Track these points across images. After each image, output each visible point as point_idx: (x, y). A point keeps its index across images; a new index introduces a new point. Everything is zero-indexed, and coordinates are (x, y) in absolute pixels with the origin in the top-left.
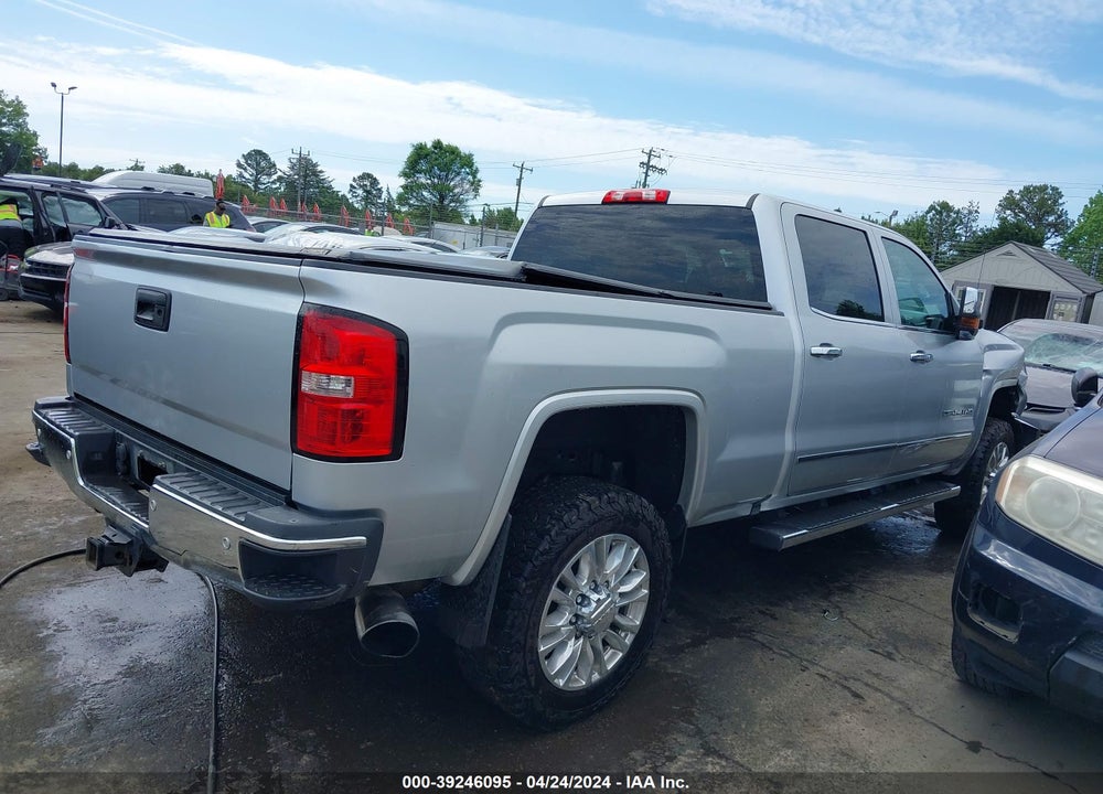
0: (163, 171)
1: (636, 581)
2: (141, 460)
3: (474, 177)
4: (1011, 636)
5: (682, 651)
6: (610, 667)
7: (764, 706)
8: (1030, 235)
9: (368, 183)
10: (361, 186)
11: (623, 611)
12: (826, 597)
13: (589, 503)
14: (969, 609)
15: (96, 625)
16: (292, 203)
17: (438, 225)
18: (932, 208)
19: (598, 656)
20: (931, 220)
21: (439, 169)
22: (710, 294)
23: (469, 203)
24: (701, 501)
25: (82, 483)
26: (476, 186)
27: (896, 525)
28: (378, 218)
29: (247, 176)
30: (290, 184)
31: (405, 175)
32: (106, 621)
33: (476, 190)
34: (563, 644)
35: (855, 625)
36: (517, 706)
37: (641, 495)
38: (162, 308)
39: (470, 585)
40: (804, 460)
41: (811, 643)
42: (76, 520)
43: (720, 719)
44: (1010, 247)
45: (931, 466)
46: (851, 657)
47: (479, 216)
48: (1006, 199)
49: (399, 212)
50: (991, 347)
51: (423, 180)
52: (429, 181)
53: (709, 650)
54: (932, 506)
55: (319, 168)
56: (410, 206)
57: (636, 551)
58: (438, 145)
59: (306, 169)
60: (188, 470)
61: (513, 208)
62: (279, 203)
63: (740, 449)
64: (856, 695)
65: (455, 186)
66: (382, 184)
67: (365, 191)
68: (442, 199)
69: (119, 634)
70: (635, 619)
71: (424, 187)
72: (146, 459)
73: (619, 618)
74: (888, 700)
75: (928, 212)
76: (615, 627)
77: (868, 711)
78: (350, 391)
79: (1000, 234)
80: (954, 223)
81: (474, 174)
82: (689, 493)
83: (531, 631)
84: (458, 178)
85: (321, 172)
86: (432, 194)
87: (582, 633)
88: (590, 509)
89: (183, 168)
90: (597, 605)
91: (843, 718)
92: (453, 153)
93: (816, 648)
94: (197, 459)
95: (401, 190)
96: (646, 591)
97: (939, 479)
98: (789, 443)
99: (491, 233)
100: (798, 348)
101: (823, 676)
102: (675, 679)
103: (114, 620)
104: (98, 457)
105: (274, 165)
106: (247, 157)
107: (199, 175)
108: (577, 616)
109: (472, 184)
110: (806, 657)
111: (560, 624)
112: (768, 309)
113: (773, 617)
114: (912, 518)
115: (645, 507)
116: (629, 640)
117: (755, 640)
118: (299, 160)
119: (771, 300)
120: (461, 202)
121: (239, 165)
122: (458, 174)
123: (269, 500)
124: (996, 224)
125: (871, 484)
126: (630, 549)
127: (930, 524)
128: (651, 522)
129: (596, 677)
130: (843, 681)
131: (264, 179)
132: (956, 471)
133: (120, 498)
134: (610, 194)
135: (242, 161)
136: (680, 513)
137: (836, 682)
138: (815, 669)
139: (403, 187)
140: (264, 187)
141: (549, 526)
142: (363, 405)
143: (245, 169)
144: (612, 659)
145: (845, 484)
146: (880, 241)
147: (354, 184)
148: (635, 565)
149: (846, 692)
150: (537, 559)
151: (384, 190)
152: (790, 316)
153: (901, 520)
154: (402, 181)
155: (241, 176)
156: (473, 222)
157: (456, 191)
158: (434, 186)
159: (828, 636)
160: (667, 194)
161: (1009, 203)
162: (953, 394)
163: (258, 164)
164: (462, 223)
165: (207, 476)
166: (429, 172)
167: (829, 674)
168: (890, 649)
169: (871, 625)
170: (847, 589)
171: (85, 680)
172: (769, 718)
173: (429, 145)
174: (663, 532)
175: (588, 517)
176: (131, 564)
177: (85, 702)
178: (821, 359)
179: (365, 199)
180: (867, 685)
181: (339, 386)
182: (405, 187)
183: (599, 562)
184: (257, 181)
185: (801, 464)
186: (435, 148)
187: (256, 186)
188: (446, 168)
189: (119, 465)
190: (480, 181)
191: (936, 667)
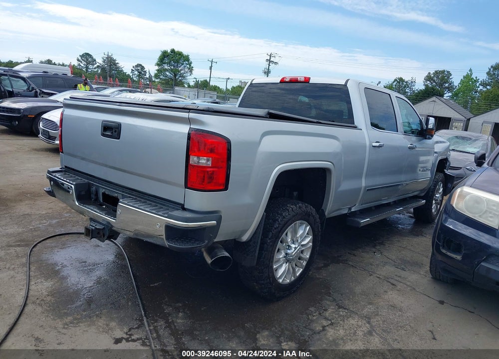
0: (41, 62)
1: (308, 240)
2: (104, 194)
3: (190, 66)
4: (459, 257)
5: (321, 269)
6: (298, 275)
7: (358, 289)
8: (438, 93)
9: (140, 69)
10: (136, 70)
11: (302, 252)
12: (374, 246)
13: (293, 208)
14: (441, 247)
15: (78, 264)
16: (105, 78)
17: (177, 88)
18: (395, 80)
19: (294, 270)
20: (395, 85)
21: (173, 62)
22: (330, 121)
23: (188, 78)
24: (332, 207)
25: (77, 204)
26: (191, 70)
27: (397, 217)
28: (145, 85)
29: (82, 65)
30: (103, 69)
31: (158, 65)
32: (81, 263)
33: (191, 71)
34: (281, 266)
35: (388, 258)
36: (265, 290)
37: (311, 205)
38: (117, 130)
39: (249, 241)
40: (369, 190)
41: (371, 265)
42: (54, 221)
43: (342, 295)
44: (434, 98)
45: (413, 192)
46: (388, 270)
47: (192, 84)
48: (427, 76)
49: (155, 82)
50: (437, 142)
51: (166, 67)
52: (169, 68)
53: (331, 268)
54: (412, 210)
55: (117, 62)
56: (160, 79)
57: (308, 228)
58: (173, 51)
59: (111, 62)
60: (130, 197)
61: (208, 80)
62: (99, 78)
63: (346, 186)
64: (393, 285)
65: (181, 70)
66: (146, 69)
67: (139, 72)
68: (175, 75)
69: (89, 268)
70: (307, 255)
71: (167, 70)
72: (107, 193)
73: (301, 255)
74: (406, 286)
75: (394, 82)
76: (300, 258)
77: (398, 290)
78: (210, 163)
79: (425, 92)
80: (405, 87)
81: (190, 64)
82: (327, 205)
83: (271, 260)
84: (183, 66)
85: (118, 63)
86: (170, 73)
87: (288, 261)
88: (293, 211)
89: (51, 61)
90: (294, 249)
91: (389, 293)
92: (180, 55)
93: (373, 267)
94: (134, 193)
95: (156, 72)
96: (311, 244)
97: (416, 198)
98: (364, 183)
99: (202, 92)
100: (368, 144)
101: (379, 278)
102: (321, 280)
103: (85, 262)
104: (83, 193)
105: (95, 60)
106: (82, 56)
107: (59, 65)
108: (286, 254)
109: (189, 69)
110: (370, 270)
111: (281, 257)
112: (355, 127)
113: (354, 255)
114: (403, 214)
115: (312, 210)
116: (304, 263)
117: (349, 264)
118: (107, 58)
119: (356, 123)
120: (184, 77)
121: (78, 60)
122: (183, 64)
123: (173, 208)
124: (423, 88)
125: (391, 200)
126: (306, 227)
127: (411, 217)
128: (314, 216)
129: (293, 278)
130: (387, 279)
131: (91, 67)
132: (423, 194)
133: (98, 209)
134: (283, 78)
135: (80, 58)
136: (323, 212)
137: (384, 280)
138: (375, 275)
139: (157, 70)
140: (90, 70)
141: (277, 218)
142: (215, 169)
143: (81, 62)
144: (299, 272)
145: (381, 200)
146: (395, 98)
147: (133, 69)
148: (308, 234)
149: (389, 284)
150: (273, 230)
151: (147, 71)
152: (364, 130)
153: (398, 216)
154: (157, 68)
155: (79, 65)
156: (189, 86)
157: (182, 72)
158: (172, 70)
159: (377, 263)
160: (309, 79)
161: (429, 78)
162: (419, 162)
163: (87, 60)
164: (184, 87)
165: (141, 199)
166: (169, 63)
167: (381, 277)
168: (403, 266)
169: (394, 257)
170: (382, 244)
171: (81, 286)
172: (361, 294)
173: (169, 51)
174: (318, 220)
175: (292, 214)
176: (104, 237)
177: (84, 295)
178: (376, 148)
179: (139, 76)
180: (396, 280)
181: (204, 161)
182: (158, 70)
183: (295, 232)
184: (87, 68)
185: (368, 192)
186: (172, 52)
187: (87, 70)
188: (177, 62)
189: (93, 196)
190: (193, 67)
191: (422, 273)
